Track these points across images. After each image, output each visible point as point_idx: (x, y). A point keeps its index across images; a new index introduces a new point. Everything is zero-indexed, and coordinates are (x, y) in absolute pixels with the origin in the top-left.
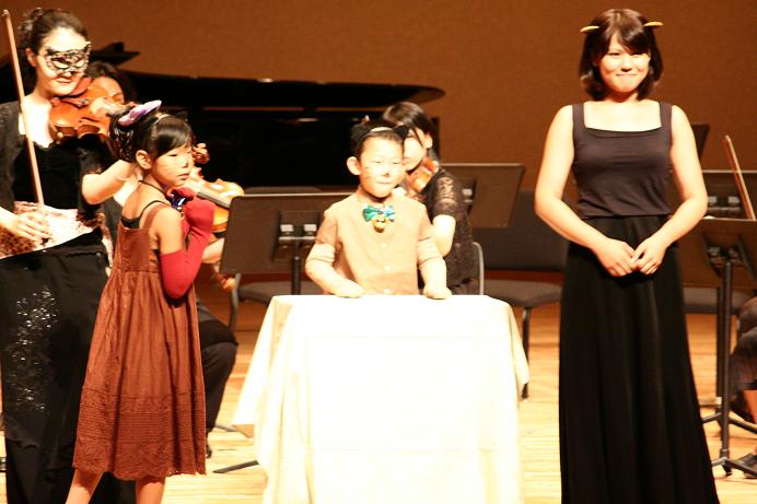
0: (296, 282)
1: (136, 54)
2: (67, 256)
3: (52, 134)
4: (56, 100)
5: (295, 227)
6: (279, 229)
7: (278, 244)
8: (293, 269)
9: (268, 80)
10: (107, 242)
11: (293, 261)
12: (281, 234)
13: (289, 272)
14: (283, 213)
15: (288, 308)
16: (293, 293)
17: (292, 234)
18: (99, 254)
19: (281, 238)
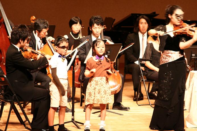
0: (196, 68)
1: (159, 14)
2: (177, 63)
3: (174, 34)
4: (175, 26)
5: (195, 55)
6: (192, 55)
7: (191, 59)
8: (195, 65)
9: (189, 20)
10: (186, 59)
11: (195, 63)
12: (192, 56)
13: (194, 65)
14: (193, 51)
15: (193, 74)
16: (195, 70)
17: (194, 56)
18: (184, 62)
19: (192, 57)
